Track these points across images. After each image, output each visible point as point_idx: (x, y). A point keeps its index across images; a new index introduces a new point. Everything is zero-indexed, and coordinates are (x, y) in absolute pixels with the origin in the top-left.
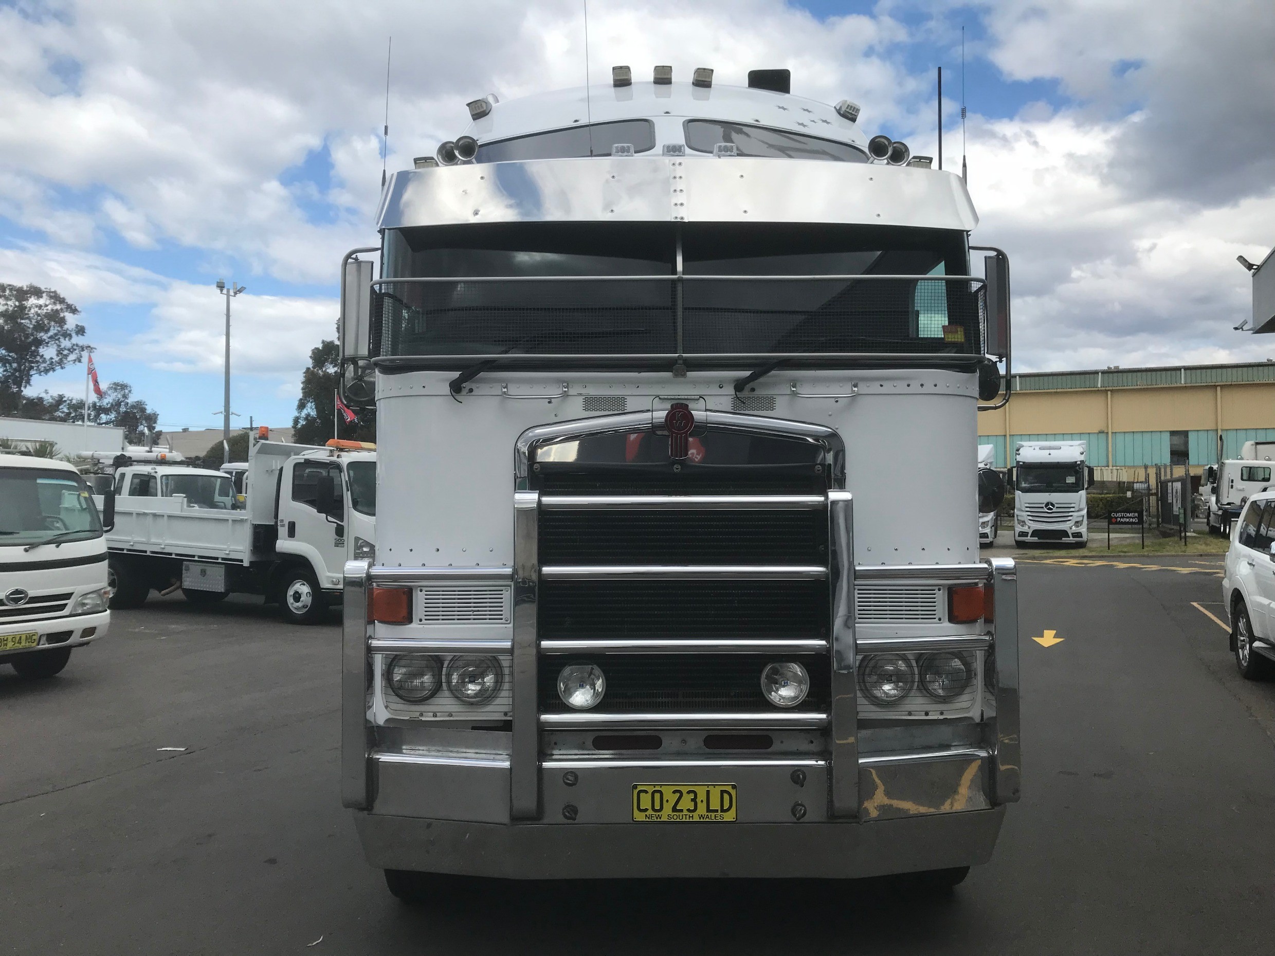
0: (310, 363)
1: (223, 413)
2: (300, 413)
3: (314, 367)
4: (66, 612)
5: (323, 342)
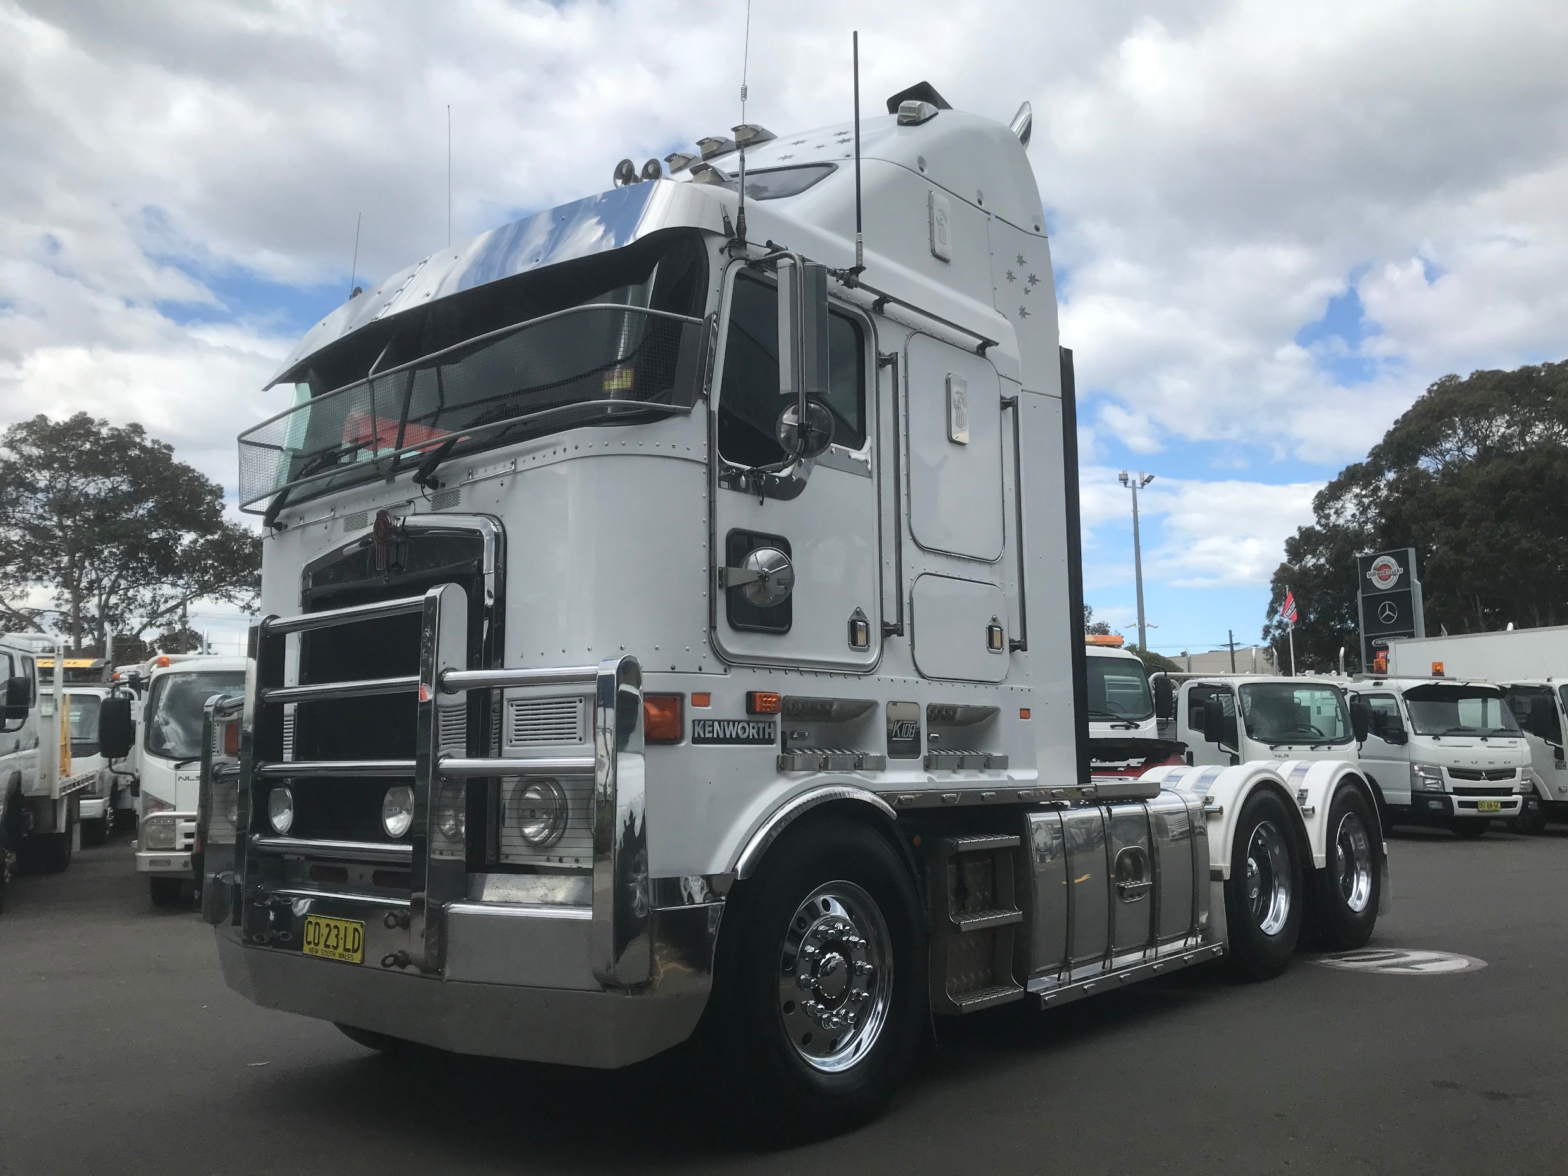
0: (1284, 558)
1: (1137, 625)
2: (1271, 620)
3: (1290, 561)
5: (1300, 528)
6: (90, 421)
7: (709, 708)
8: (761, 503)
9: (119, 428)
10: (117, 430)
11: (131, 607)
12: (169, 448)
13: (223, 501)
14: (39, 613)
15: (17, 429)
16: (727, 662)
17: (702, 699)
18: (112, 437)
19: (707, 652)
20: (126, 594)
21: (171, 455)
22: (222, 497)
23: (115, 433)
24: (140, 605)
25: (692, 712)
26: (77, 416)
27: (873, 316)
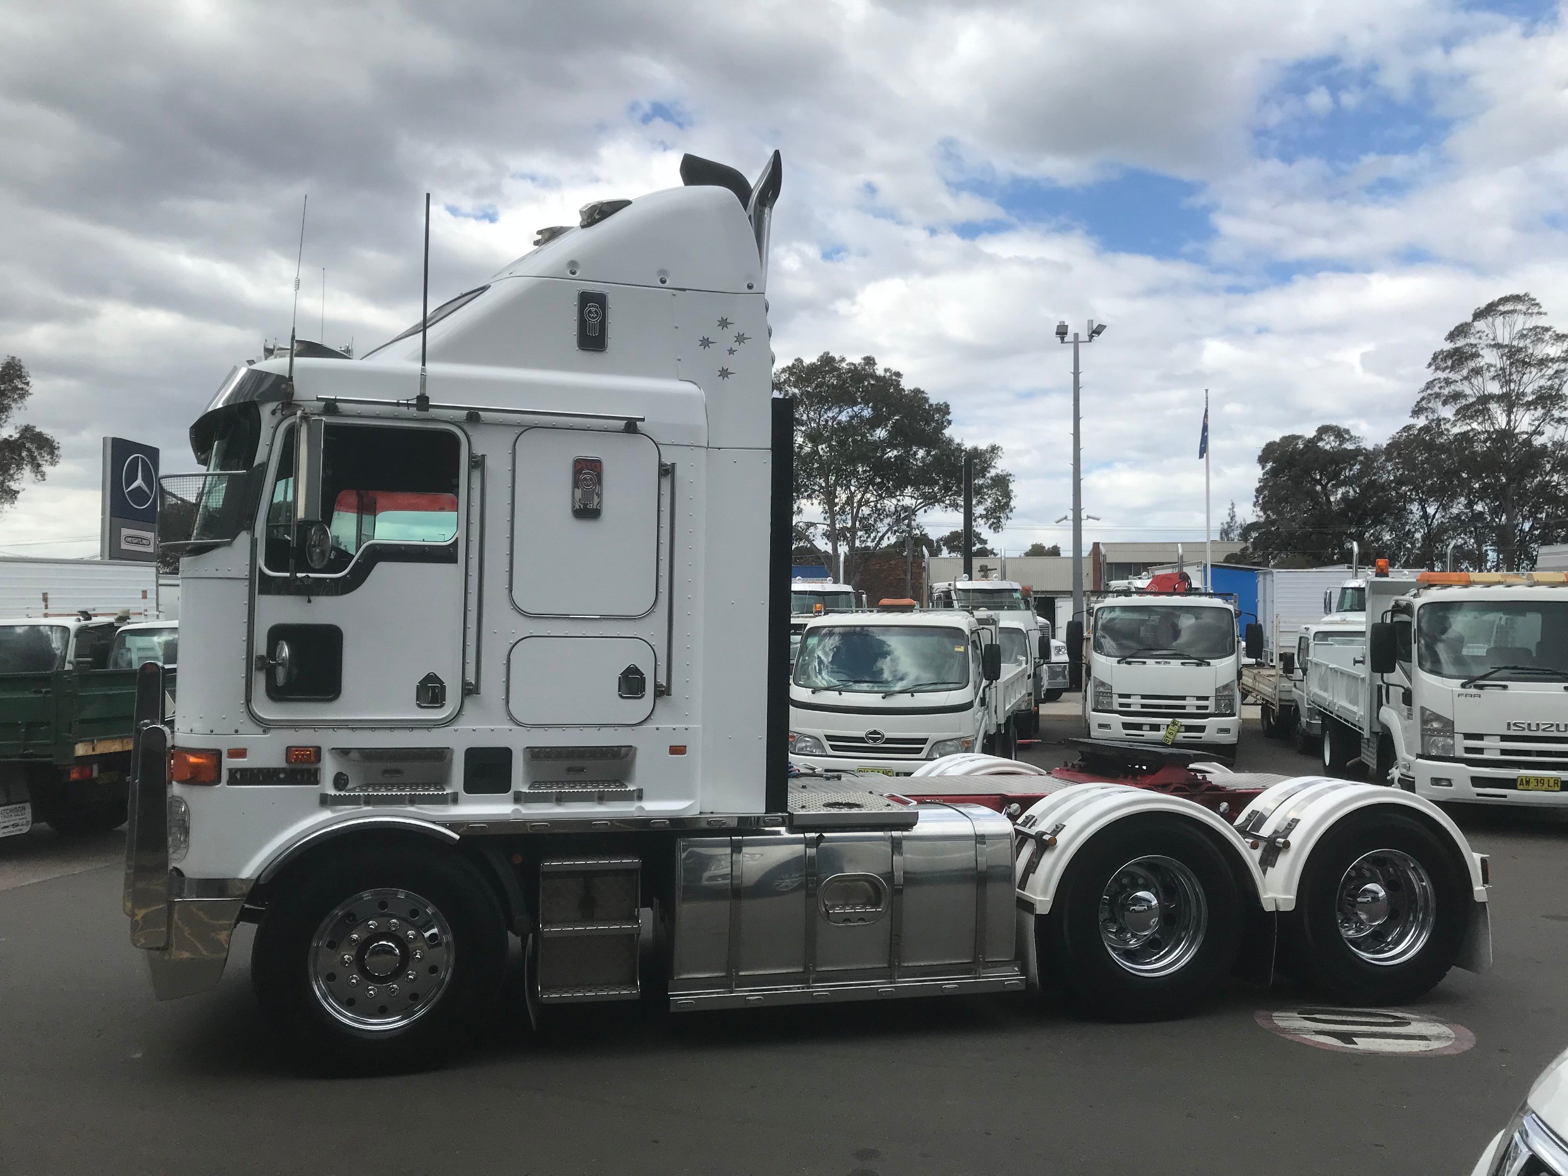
4: (923, 755)
6: (833, 359)
7: (246, 760)
8: (309, 601)
9: (854, 362)
10: (853, 364)
11: (881, 517)
12: (898, 375)
13: (949, 417)
14: (813, 524)
15: (782, 372)
16: (266, 726)
17: (240, 753)
18: (849, 371)
19: (244, 718)
20: (876, 506)
21: (899, 381)
22: (949, 413)
23: (852, 367)
24: (887, 515)
25: (228, 763)
26: (822, 357)
27: (466, 427)
